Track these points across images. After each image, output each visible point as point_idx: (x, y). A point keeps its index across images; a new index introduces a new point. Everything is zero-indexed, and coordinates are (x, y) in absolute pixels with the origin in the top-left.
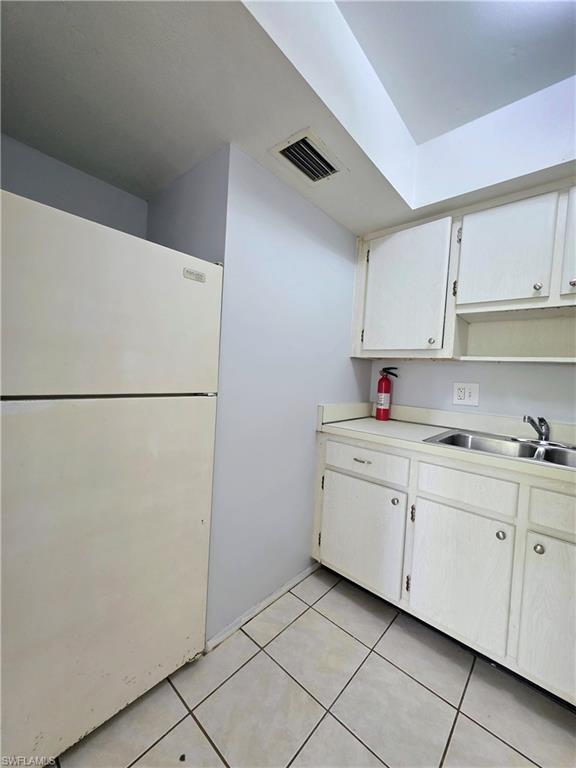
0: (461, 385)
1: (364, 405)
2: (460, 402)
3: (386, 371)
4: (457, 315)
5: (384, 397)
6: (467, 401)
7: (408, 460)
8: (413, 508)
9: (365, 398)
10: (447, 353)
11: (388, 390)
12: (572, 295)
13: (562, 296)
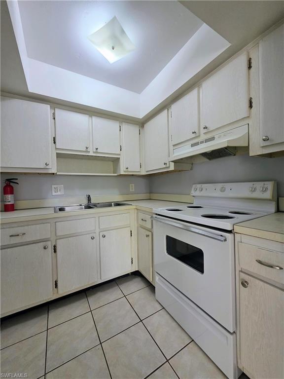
0: (55, 186)
2: (56, 194)
3: (9, 180)
4: (57, 153)
5: (9, 197)
6: (59, 193)
8: (55, 246)
10: (54, 171)
11: (12, 192)
12: (96, 152)
13: (93, 152)
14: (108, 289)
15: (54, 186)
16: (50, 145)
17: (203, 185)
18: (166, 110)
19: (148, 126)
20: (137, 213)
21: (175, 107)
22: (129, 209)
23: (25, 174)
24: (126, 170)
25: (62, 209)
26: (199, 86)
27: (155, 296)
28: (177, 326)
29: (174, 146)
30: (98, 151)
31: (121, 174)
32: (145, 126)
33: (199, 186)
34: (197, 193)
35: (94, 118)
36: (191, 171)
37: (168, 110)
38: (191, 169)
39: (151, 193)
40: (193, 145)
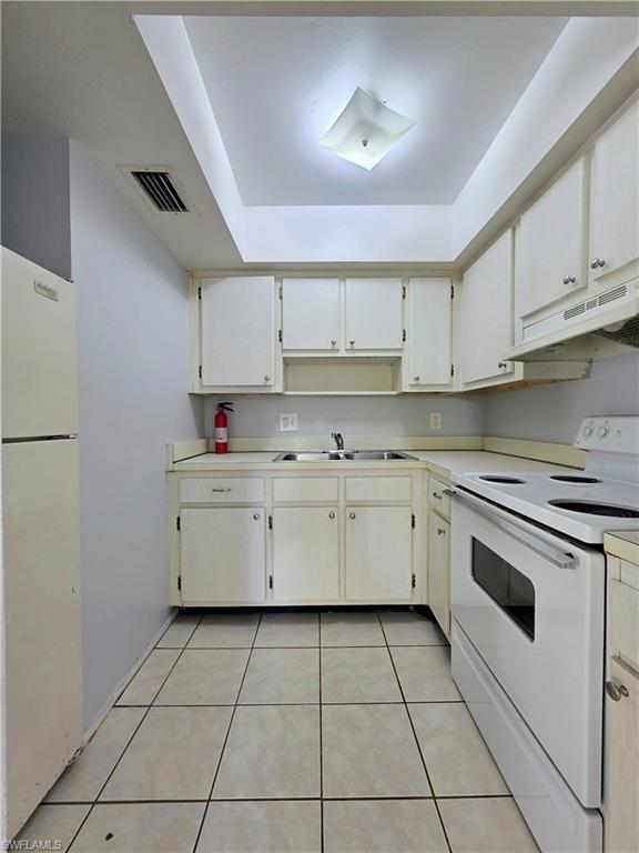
0: (285, 415)
1: (202, 441)
2: (285, 429)
3: (222, 405)
4: (284, 358)
5: (222, 431)
6: (290, 428)
7: (263, 481)
8: (270, 518)
9: (202, 436)
10: (278, 389)
11: (225, 425)
12: (352, 350)
13: (347, 350)
14: (359, 622)
15: (282, 416)
16: (273, 343)
17: (611, 420)
18: (510, 231)
19: (472, 275)
20: (429, 480)
21: (528, 221)
22: (411, 469)
23: (243, 395)
24: (415, 382)
25: (289, 457)
26: (590, 153)
27: (450, 668)
28: (483, 748)
29: (525, 318)
30: (356, 346)
31: (404, 391)
32: (465, 275)
33: (599, 422)
34: (592, 443)
35: (349, 282)
36: (587, 380)
37: (514, 229)
38: (587, 375)
39: (485, 435)
40: (568, 315)
